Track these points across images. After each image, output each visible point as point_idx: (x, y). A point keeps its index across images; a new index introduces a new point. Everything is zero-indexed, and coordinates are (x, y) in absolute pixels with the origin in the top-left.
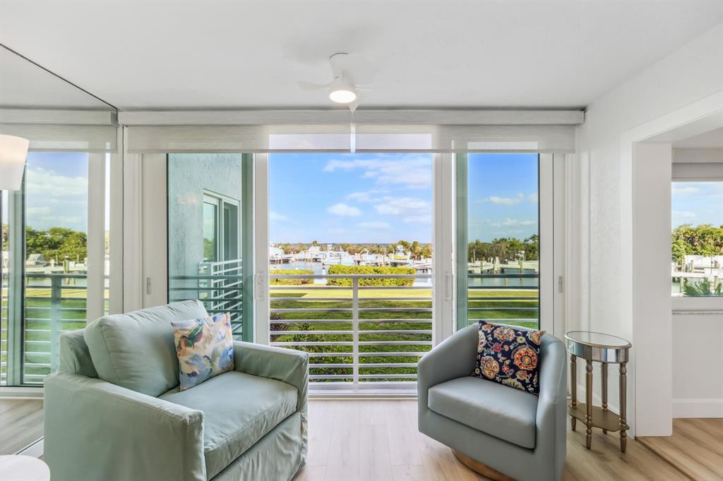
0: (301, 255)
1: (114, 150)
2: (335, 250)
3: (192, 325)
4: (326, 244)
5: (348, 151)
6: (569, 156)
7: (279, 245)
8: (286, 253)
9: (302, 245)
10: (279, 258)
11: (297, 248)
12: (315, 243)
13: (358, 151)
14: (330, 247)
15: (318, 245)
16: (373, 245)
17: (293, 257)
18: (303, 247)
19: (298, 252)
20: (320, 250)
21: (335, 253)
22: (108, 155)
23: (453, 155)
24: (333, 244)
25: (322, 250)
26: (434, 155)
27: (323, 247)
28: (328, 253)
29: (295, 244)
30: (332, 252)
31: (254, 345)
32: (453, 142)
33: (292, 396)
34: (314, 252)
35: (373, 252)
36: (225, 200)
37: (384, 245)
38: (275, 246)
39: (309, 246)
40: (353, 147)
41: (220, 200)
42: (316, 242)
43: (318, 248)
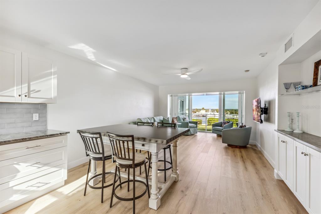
2: (212, 112)
11: (195, 111)
12: (203, 109)
14: (210, 111)
15: (205, 110)
16: (232, 110)
19: (195, 112)
24: (212, 110)
25: (206, 112)
28: (209, 113)
33: (196, 125)
35: (232, 113)
39: (200, 110)
42: (204, 108)
43: (205, 111)
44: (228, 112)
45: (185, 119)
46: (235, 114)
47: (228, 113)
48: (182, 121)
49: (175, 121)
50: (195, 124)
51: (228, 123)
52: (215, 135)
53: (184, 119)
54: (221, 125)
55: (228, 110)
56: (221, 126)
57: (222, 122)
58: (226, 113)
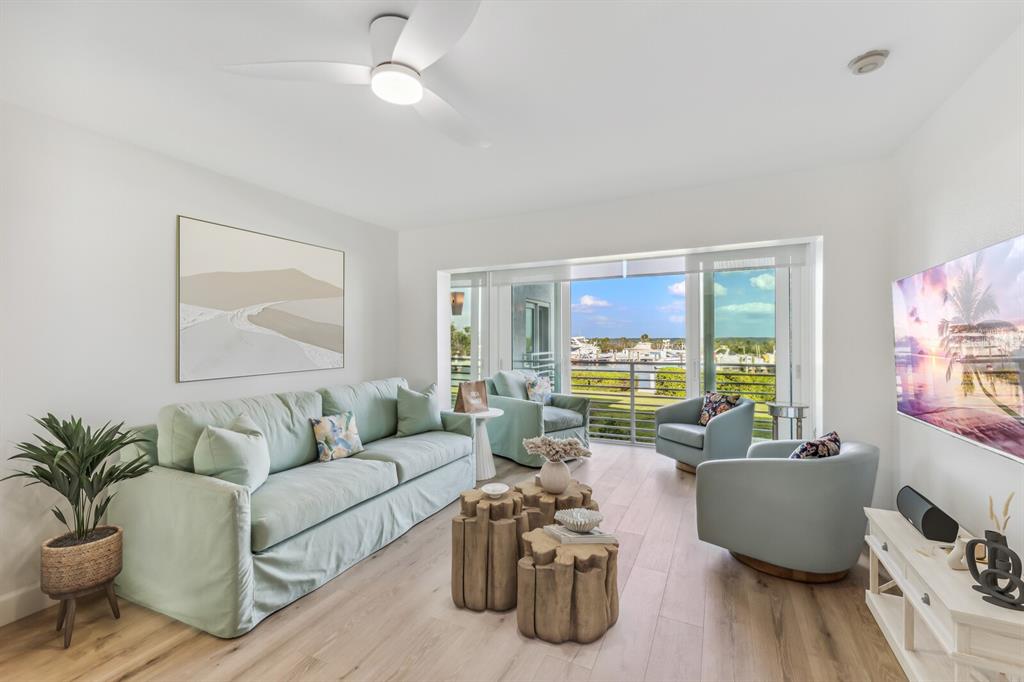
0: (624, 355)
1: (484, 285)
2: (674, 348)
3: (533, 379)
4: (662, 339)
5: (621, 277)
6: (803, 268)
7: (594, 340)
8: (603, 352)
9: (625, 340)
10: (594, 357)
12: (645, 338)
13: (628, 276)
15: (651, 340)
17: (612, 356)
18: (628, 343)
20: (652, 348)
21: (674, 352)
22: (480, 289)
23: (702, 275)
24: (672, 340)
26: (687, 275)
27: (657, 343)
29: (617, 340)
30: (670, 350)
31: (562, 394)
32: (701, 264)
34: (644, 349)
36: (540, 304)
37: (759, 339)
38: (588, 342)
39: (636, 341)
40: (625, 275)
41: (536, 304)
42: (647, 336)
44: (724, 347)
45: (533, 385)
46: (747, 352)
47: (723, 352)
48: (519, 398)
49: (473, 402)
50: (579, 411)
51: (731, 404)
52: (670, 464)
53: (526, 389)
54: (699, 416)
55: (725, 341)
56: (696, 420)
57: (700, 402)
58: (718, 352)
